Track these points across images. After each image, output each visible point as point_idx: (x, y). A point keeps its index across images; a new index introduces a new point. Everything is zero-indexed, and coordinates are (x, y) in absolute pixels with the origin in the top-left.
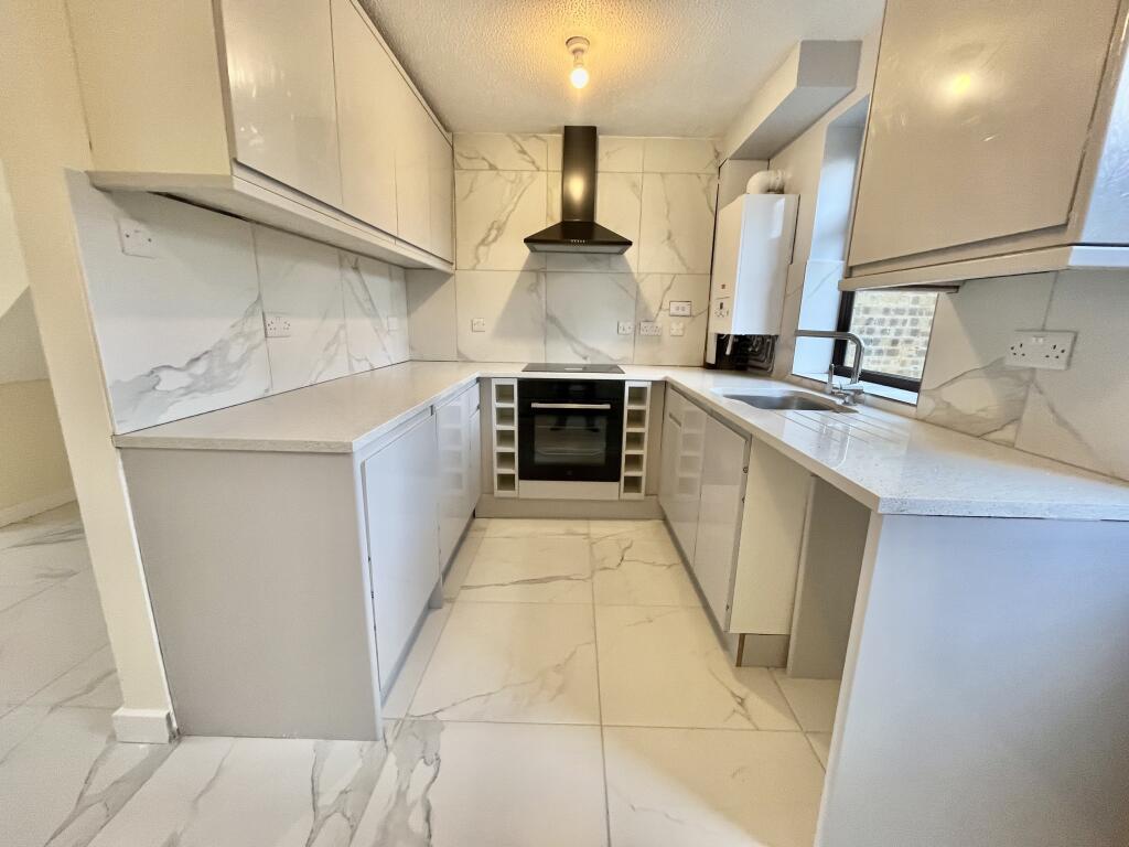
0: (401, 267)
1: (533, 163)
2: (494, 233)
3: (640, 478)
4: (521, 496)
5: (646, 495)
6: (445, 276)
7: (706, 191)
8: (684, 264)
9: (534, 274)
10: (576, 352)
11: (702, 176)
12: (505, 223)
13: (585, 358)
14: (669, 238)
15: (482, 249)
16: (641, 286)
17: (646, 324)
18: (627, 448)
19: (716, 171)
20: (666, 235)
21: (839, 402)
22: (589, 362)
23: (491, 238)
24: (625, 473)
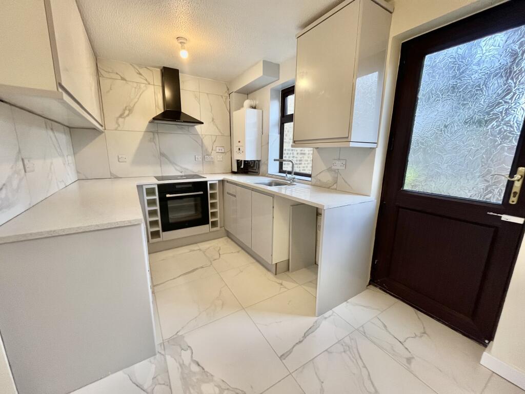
0: (68, 127)
1: (146, 80)
2: (127, 112)
3: (217, 221)
4: (164, 240)
5: (221, 227)
6: (100, 132)
7: (225, 102)
8: (220, 132)
9: (152, 134)
10: (177, 170)
11: (224, 97)
12: (133, 107)
13: (181, 172)
14: (213, 120)
15: (121, 120)
16: (203, 140)
17: (207, 156)
18: (211, 209)
19: (228, 96)
20: (211, 120)
21: (289, 182)
22: (183, 174)
23: (125, 115)
24: (211, 220)
